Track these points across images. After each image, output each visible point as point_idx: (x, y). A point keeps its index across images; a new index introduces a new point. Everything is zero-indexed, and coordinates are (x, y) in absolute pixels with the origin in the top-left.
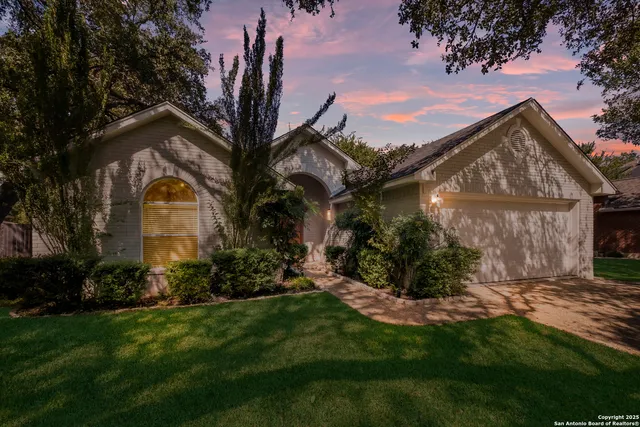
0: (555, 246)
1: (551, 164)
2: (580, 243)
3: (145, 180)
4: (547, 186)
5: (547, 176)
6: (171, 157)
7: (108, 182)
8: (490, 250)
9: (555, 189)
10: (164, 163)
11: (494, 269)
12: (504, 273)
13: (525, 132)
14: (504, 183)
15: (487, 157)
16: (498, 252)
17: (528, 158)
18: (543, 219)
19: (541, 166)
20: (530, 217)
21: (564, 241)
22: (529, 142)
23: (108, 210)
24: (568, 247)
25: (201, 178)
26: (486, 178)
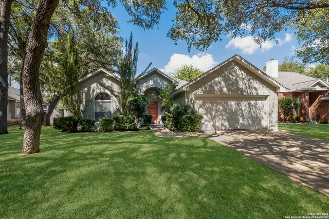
0: (257, 116)
1: (251, 81)
2: (270, 115)
3: (95, 93)
4: (249, 90)
5: (249, 86)
6: (103, 85)
7: (84, 94)
8: (221, 117)
9: (254, 91)
10: (100, 87)
11: (222, 125)
12: (228, 126)
13: (237, 68)
14: (225, 90)
15: (216, 79)
16: (225, 118)
17: (238, 79)
18: (249, 104)
19: (245, 81)
20: (242, 103)
21: (262, 114)
22: (239, 72)
23: (84, 103)
24: (264, 116)
25: (112, 92)
26: (216, 88)
